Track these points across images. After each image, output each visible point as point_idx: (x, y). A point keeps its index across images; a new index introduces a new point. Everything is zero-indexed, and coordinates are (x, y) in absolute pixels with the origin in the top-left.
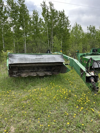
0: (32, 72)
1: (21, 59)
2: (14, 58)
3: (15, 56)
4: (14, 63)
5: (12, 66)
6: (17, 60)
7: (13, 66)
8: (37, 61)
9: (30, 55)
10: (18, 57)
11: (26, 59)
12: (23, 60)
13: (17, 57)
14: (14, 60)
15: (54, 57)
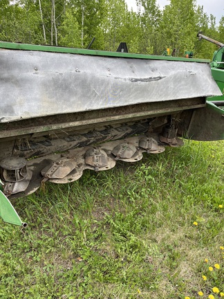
1: (61, 86)
2: (17, 82)
3: (18, 65)
4: (20, 114)
6: (37, 92)
9: (101, 61)
10: (41, 76)
11: (86, 86)
12: (72, 93)
14: (15, 93)
15: (194, 72)
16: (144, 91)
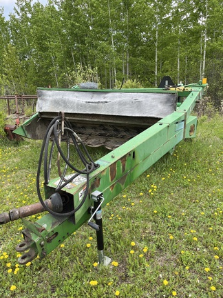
0: (101, 135)
2: (45, 100)
3: (46, 95)
5: (43, 116)
7: (46, 117)
8: (90, 110)
10: (51, 98)
11: (65, 103)
12: (60, 105)
13: (48, 98)
14: (44, 103)
16: (95, 108)
